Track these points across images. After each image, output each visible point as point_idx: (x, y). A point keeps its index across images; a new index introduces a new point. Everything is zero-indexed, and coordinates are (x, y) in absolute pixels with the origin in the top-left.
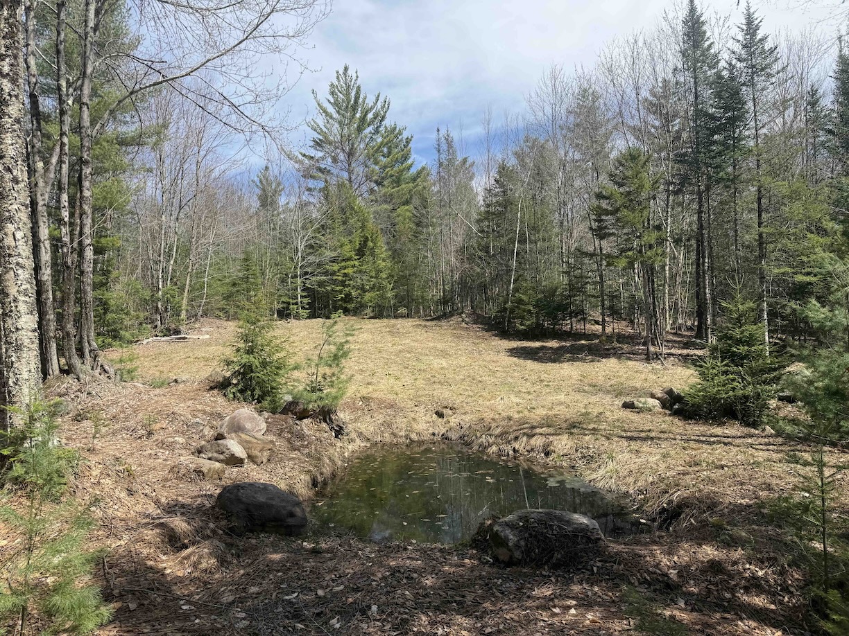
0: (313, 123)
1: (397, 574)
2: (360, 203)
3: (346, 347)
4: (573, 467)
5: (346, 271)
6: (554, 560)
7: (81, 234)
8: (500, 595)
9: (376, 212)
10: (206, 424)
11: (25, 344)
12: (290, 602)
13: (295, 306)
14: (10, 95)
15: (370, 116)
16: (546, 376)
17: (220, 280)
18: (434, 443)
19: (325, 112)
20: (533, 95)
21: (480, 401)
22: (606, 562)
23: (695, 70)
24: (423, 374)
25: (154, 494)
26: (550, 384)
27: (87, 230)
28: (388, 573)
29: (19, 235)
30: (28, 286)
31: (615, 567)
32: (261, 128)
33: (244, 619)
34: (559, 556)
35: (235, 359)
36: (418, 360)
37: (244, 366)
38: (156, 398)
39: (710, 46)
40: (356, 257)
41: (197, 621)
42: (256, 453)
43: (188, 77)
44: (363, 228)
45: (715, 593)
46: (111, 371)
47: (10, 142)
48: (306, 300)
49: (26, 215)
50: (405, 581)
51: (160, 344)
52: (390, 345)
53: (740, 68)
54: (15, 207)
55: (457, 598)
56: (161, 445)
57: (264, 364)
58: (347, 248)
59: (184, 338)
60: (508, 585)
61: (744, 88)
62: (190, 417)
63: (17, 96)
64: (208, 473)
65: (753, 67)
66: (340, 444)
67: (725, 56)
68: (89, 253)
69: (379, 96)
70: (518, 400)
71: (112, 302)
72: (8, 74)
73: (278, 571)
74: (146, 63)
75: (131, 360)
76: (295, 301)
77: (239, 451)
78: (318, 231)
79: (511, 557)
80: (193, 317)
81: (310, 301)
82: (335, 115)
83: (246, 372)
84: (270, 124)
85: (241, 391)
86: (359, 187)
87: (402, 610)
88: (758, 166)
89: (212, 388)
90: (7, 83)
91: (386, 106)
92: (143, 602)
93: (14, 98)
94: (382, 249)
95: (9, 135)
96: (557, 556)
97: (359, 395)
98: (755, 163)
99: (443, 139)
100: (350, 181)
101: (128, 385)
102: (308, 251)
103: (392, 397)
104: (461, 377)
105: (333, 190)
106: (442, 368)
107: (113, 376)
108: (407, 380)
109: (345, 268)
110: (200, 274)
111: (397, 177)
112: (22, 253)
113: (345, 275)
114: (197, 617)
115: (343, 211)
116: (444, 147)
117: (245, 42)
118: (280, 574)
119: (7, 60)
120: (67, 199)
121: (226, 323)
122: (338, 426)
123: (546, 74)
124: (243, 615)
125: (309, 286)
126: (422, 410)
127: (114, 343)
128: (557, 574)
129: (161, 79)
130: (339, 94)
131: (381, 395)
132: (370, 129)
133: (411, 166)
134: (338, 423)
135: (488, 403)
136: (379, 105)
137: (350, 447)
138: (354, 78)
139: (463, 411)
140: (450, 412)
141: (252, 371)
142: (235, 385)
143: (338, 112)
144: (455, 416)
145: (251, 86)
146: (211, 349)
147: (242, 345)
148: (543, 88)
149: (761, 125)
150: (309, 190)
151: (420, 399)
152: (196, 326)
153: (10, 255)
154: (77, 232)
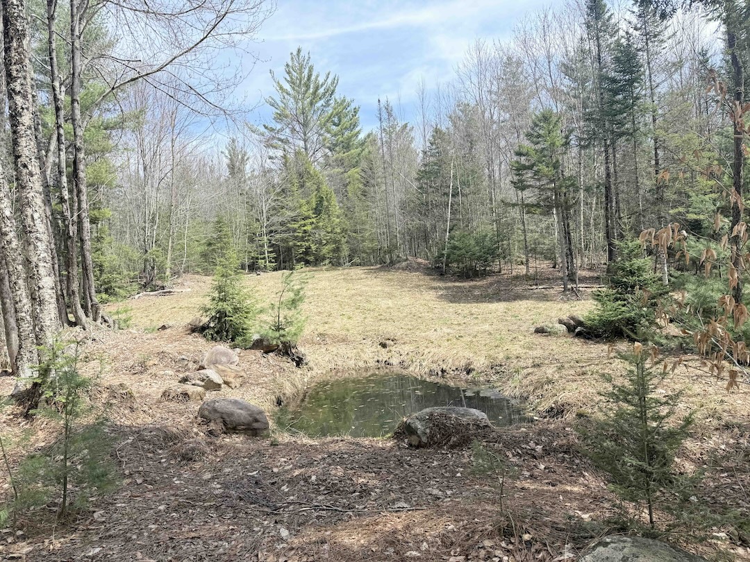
0: (270, 100)
1: (333, 456)
2: (316, 168)
3: (302, 293)
4: (488, 381)
5: (305, 228)
6: (451, 443)
7: (79, 209)
8: (408, 467)
9: (330, 176)
10: (190, 359)
11: (46, 299)
12: (253, 477)
13: (263, 261)
14: (22, 108)
15: (321, 91)
16: (476, 310)
17: (197, 241)
18: (379, 368)
19: (281, 88)
20: (461, 66)
21: (417, 333)
22: (490, 442)
23: (598, 39)
24: (372, 313)
25: (151, 411)
26: (479, 316)
27: (84, 205)
28: (326, 456)
29: (36, 216)
30: (46, 254)
31: (496, 445)
32: (222, 112)
33: (220, 488)
34: (455, 439)
35: (212, 307)
36: (368, 301)
37: (219, 312)
38: (148, 341)
39: (610, 17)
40: (314, 216)
41: (186, 490)
42: (230, 380)
43: (160, 72)
44: (318, 189)
45: (568, 460)
46: (110, 321)
47: (25, 145)
48: (273, 255)
49: (40, 200)
50: (338, 460)
51: (149, 298)
52: (345, 290)
53: (636, 36)
54: (32, 194)
55: (375, 470)
56: (154, 377)
57: (236, 310)
58: (305, 208)
59: (170, 292)
60: (415, 460)
61: (641, 53)
62: (177, 354)
63: (27, 109)
64: (192, 395)
65: (648, 34)
66: (299, 372)
67: (623, 26)
68: (87, 224)
69: (329, 74)
70: (449, 331)
71: (106, 265)
72: (19, 92)
73: (245, 457)
74: (124, 62)
75: (126, 311)
76: (262, 256)
77: (217, 379)
78: (278, 194)
79: (420, 442)
80: (175, 273)
81: (275, 256)
82: (291, 92)
83: (221, 316)
84: (230, 108)
85: (217, 333)
86: (314, 153)
87: (334, 478)
88: (654, 120)
89: (193, 330)
90: (20, 99)
91: (335, 82)
92: (146, 479)
93: (25, 110)
94: (336, 207)
95: (23, 139)
96: (454, 439)
97: (316, 332)
98: (651, 117)
99: (384, 109)
100: (306, 149)
101: (125, 331)
102: (272, 212)
103: (344, 333)
104: (404, 314)
105: (291, 156)
106: (388, 308)
107: (112, 325)
108: (358, 318)
109: (305, 225)
110: (180, 237)
111: (346, 143)
112: (39, 229)
113: (305, 232)
114: (186, 488)
115: (301, 175)
116: (385, 115)
117: (205, 40)
118: (246, 460)
119: (19, 81)
120: (66, 181)
121: (205, 278)
122: (298, 357)
123: (471, 47)
124: (219, 486)
125: (274, 243)
126: (368, 342)
127: (111, 299)
128: (453, 452)
129: (138, 75)
130: (293, 72)
131: (335, 332)
132: (322, 102)
133: (358, 132)
134: (298, 355)
135: (423, 334)
136: (329, 81)
137: (309, 374)
138: (306, 58)
139: (403, 342)
140: (392, 343)
141: (226, 316)
142: (214, 328)
143: (293, 89)
144: (396, 346)
145: (212, 77)
146: (193, 300)
147: (216, 295)
148: (469, 59)
149: (656, 85)
150: (270, 158)
151: (368, 334)
152: (179, 281)
153: (30, 232)
154: (76, 208)
